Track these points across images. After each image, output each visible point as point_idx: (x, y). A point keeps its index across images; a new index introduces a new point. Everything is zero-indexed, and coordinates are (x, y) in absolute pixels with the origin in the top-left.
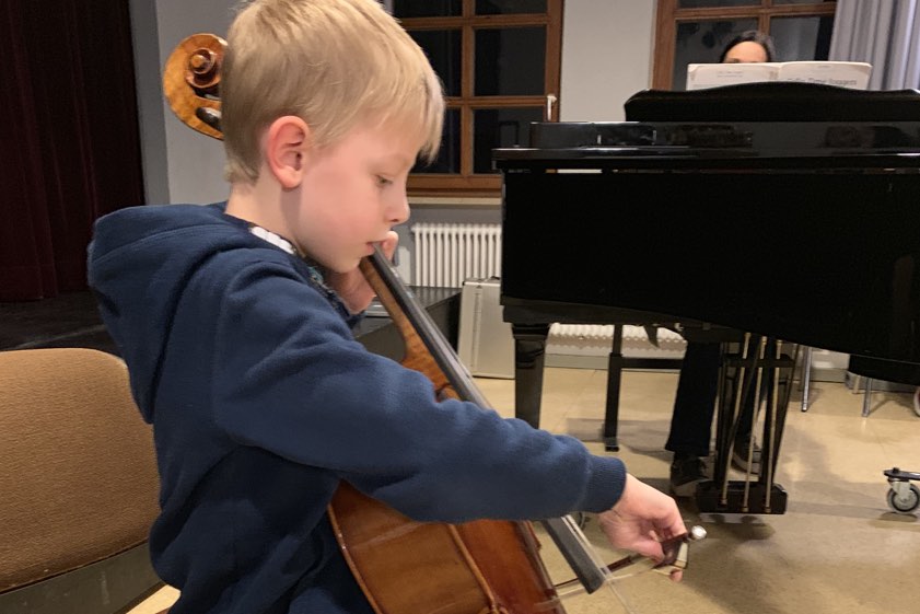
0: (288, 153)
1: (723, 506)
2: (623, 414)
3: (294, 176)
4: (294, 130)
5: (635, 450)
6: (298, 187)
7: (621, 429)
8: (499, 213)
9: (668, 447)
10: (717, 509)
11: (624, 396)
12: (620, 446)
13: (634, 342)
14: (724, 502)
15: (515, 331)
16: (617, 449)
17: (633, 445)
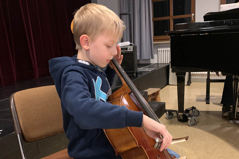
0: (86, 43)
1: (235, 118)
2: (211, 94)
3: (87, 47)
4: (85, 38)
5: (214, 104)
6: (89, 49)
7: (211, 98)
8: (170, 45)
9: (221, 103)
10: (233, 119)
11: (211, 89)
12: (210, 102)
13: (212, 75)
14: (235, 117)
15: (176, 74)
16: (209, 103)
17: (214, 102)
